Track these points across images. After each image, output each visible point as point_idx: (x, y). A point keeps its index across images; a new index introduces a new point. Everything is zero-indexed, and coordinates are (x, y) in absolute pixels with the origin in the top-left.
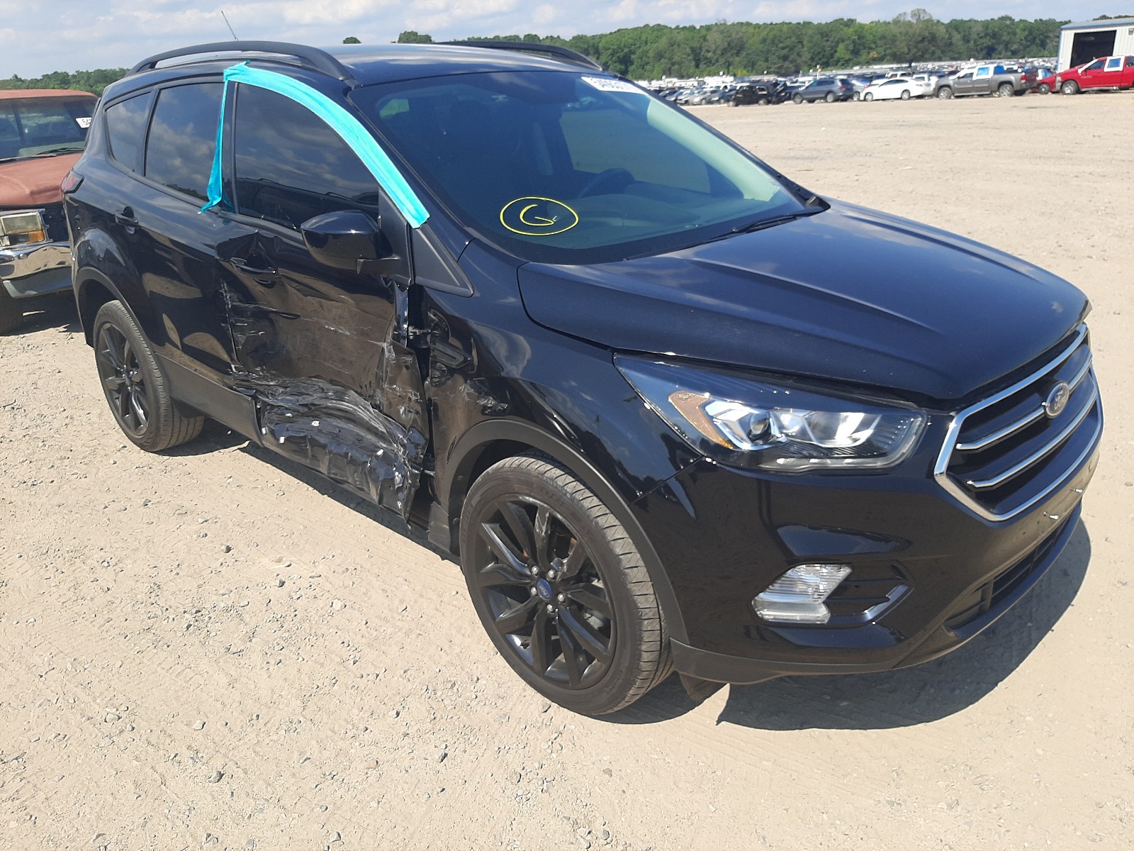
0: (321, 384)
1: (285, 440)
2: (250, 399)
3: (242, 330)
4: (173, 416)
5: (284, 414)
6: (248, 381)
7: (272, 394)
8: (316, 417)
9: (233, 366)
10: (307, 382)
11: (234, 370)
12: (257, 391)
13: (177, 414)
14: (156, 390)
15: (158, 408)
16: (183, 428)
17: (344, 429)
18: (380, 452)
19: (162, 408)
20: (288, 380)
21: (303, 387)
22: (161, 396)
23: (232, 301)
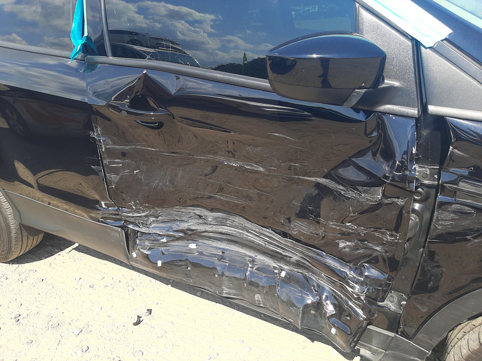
0: (197, 212)
1: (162, 263)
2: (120, 229)
3: (115, 171)
4: (22, 236)
5: (158, 240)
6: (118, 215)
7: (142, 223)
8: (194, 241)
9: (103, 203)
10: (181, 210)
11: (104, 206)
12: (125, 221)
13: (25, 234)
14: (6, 219)
15: (10, 233)
16: (30, 243)
17: (227, 250)
18: (283, 274)
19: (13, 231)
20: (159, 210)
21: (176, 215)
22: (11, 223)
23: (106, 144)
